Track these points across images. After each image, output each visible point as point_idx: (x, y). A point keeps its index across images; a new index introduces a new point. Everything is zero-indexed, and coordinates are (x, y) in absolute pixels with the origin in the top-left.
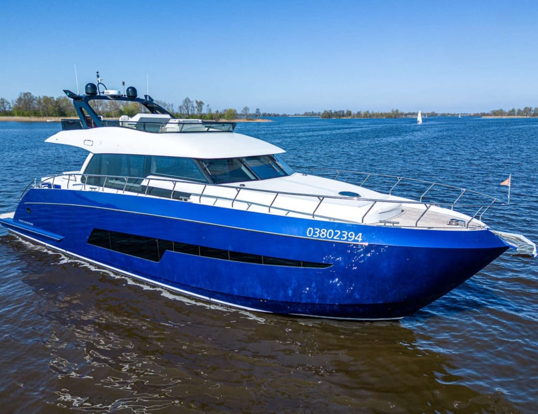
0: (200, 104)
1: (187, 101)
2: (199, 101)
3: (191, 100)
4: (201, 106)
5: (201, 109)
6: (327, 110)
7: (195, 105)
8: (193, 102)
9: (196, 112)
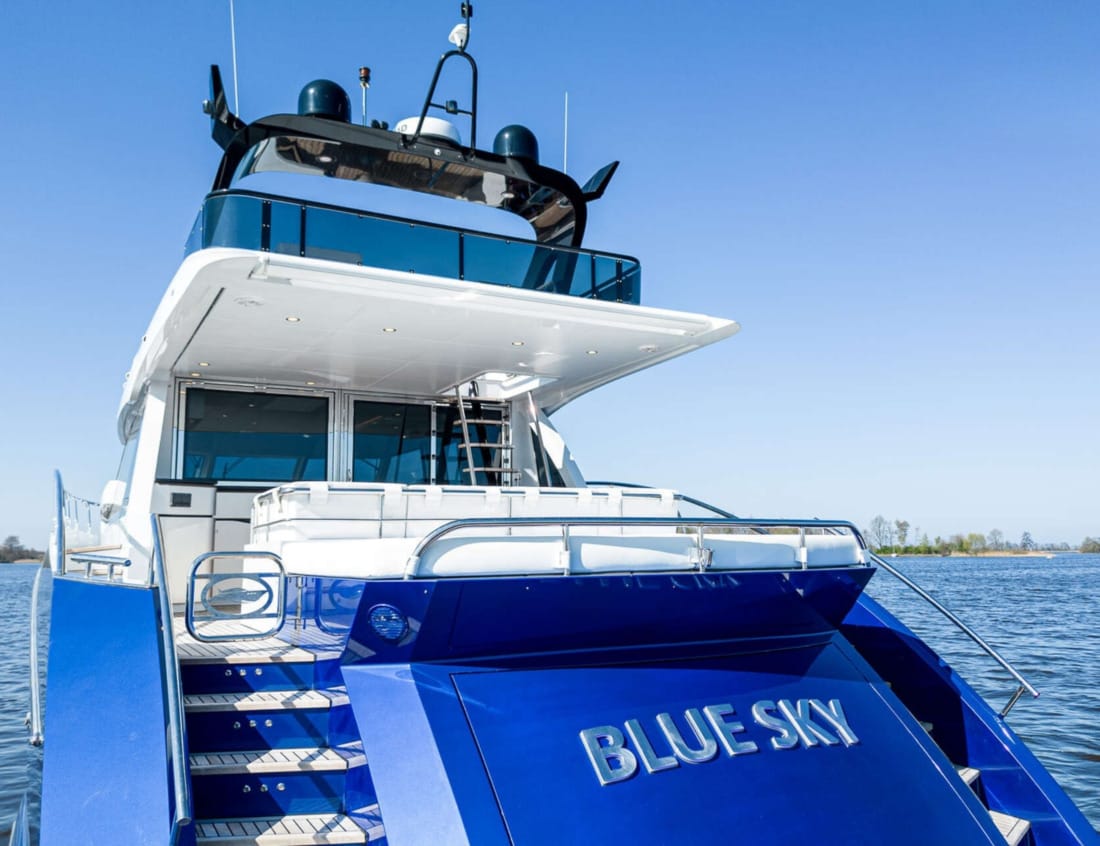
0: (903, 527)
1: (879, 521)
2: (901, 522)
3: (886, 519)
4: (905, 530)
5: (906, 535)
6: (1091, 537)
7: (895, 528)
8: (890, 523)
9: (896, 542)
